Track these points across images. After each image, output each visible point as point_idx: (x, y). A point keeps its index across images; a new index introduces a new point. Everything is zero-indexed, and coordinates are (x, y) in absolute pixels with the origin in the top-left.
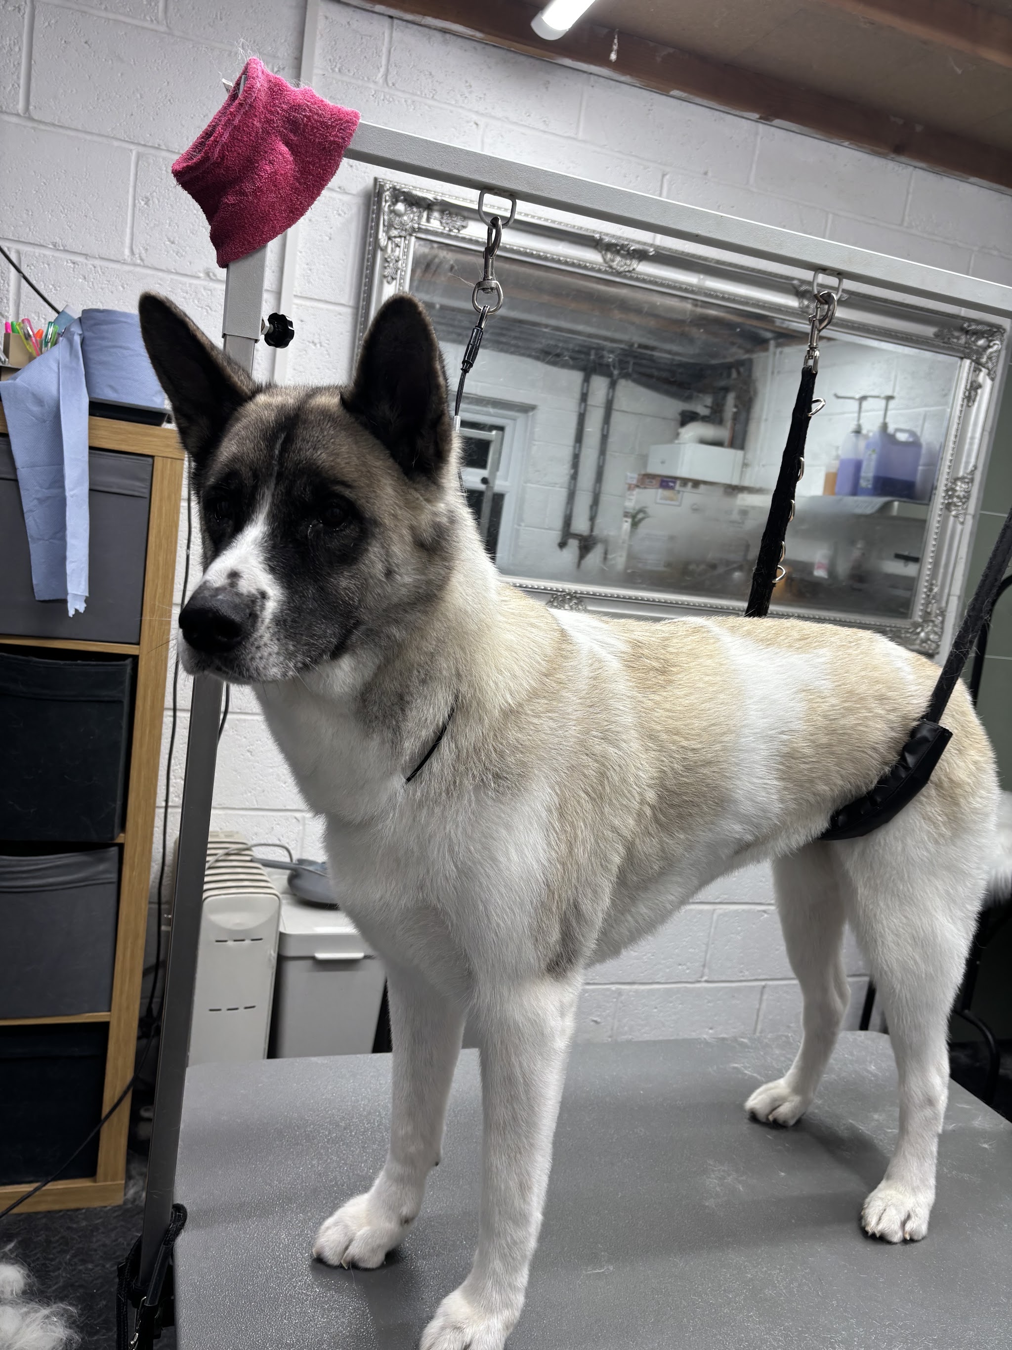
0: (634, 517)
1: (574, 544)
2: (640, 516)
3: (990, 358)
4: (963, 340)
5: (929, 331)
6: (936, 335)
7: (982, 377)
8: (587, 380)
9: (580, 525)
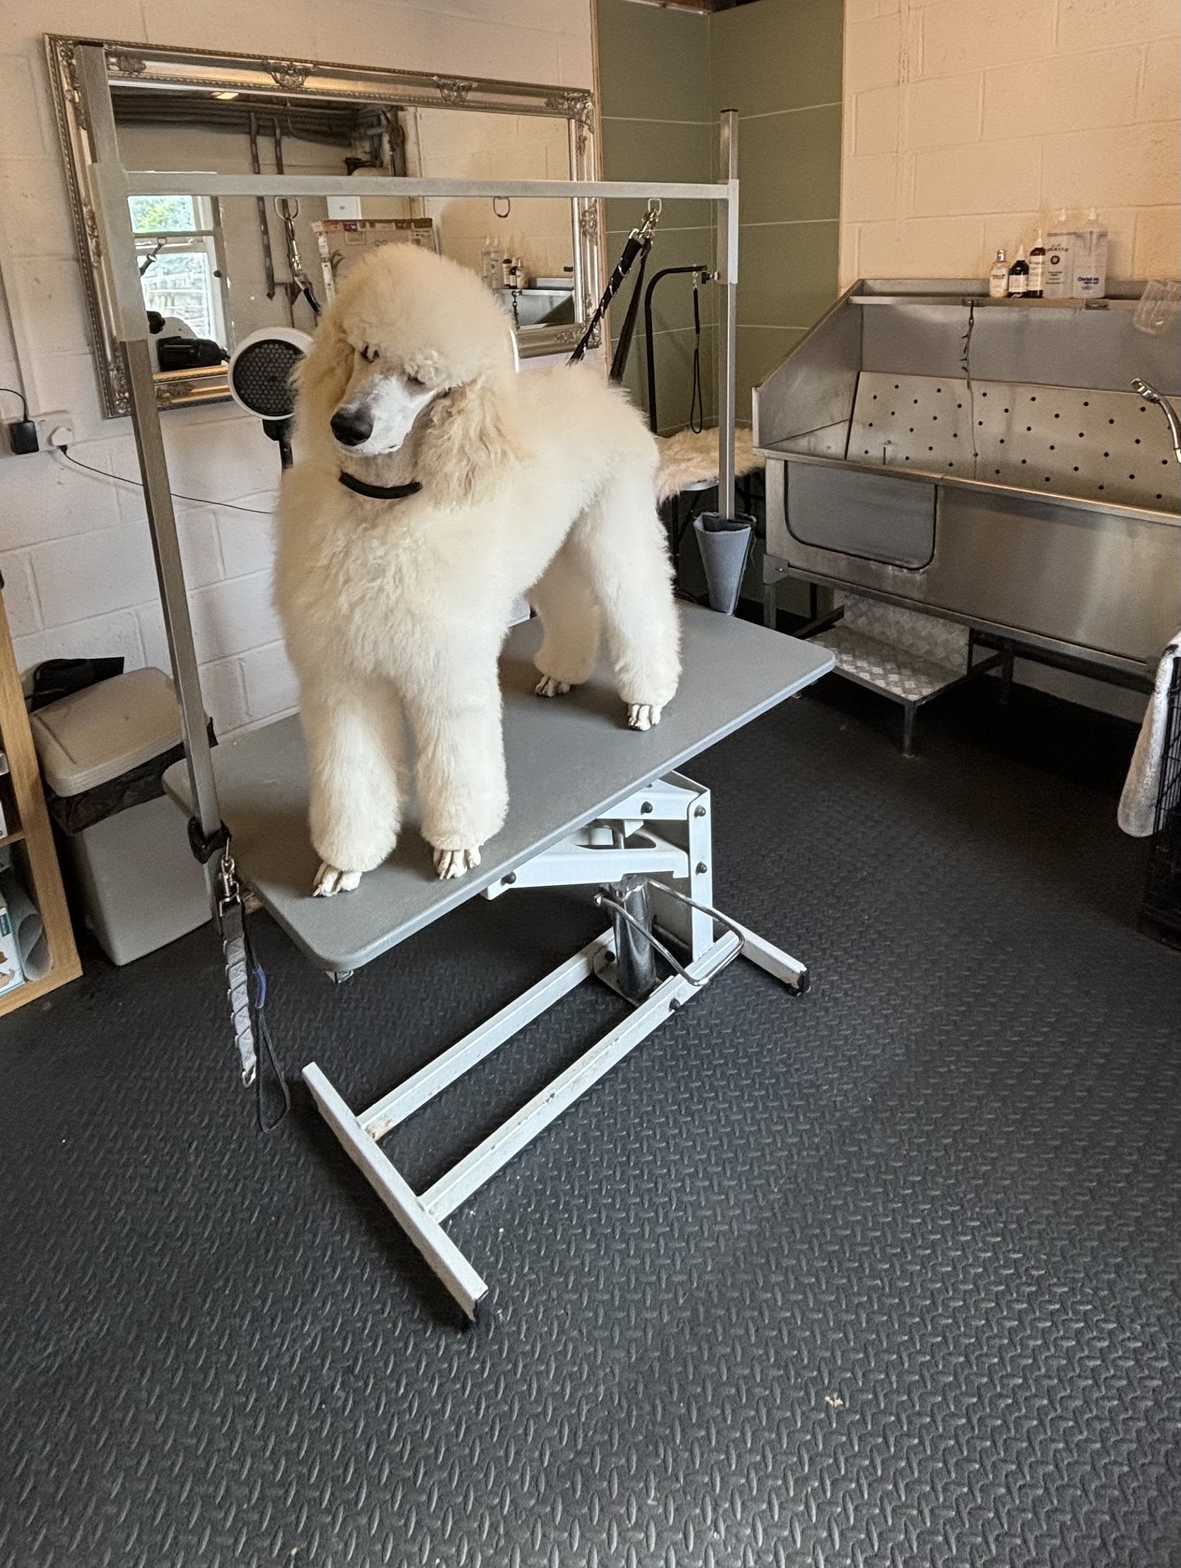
0: (331, 260)
1: (279, 291)
2: (336, 259)
3: (587, 117)
4: (566, 106)
5: (541, 102)
6: (547, 104)
7: (586, 131)
8: (253, 142)
9: (281, 275)
